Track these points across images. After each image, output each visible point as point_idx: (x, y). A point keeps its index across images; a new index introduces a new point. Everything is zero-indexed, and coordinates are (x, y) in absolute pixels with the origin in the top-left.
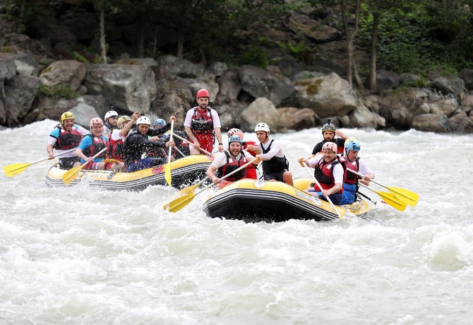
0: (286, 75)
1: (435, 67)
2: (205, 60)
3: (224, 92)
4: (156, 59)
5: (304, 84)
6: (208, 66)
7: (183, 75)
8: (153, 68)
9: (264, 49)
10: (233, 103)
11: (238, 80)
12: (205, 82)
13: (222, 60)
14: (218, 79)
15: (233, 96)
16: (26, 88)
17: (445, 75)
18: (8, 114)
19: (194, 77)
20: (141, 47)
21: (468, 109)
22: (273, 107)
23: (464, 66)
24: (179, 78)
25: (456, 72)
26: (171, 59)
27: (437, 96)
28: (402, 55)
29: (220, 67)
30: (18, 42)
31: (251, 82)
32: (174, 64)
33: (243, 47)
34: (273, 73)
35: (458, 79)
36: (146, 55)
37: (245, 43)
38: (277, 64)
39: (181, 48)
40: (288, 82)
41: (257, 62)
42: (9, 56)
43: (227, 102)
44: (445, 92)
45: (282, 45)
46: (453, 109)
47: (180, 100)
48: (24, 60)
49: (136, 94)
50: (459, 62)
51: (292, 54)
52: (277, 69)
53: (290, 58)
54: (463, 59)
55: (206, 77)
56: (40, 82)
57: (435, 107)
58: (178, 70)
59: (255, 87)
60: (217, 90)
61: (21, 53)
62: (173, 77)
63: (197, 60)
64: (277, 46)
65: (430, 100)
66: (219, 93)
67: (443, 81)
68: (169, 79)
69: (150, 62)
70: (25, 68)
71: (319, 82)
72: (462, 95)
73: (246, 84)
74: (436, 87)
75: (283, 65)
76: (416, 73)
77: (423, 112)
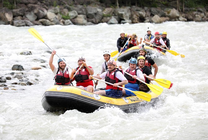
0: (162, 9)
1: (199, 6)
2: (142, 6)
3: (147, 14)
4: (130, 7)
5: (166, 11)
6: (143, 8)
7: (137, 10)
8: (130, 9)
9: (157, 3)
10: (149, 17)
11: (150, 11)
12: (142, 12)
13: (146, 6)
14: (145, 11)
15: (149, 15)
16: (100, 15)
17: (201, 8)
18: (96, 21)
19: (139, 10)
20: (127, 4)
21: (207, 16)
22: (159, 17)
23: (206, 6)
24: (136, 11)
25: (204, 7)
26: (134, 6)
27: (199, 13)
28: (190, 3)
29: (146, 8)
30: (98, 4)
31: (153, 11)
32: (135, 8)
33: (151, 3)
34: (159, 9)
35: (204, 9)
36: (128, 6)
37: (152, 2)
38: (160, 7)
39: (136, 4)
40: (163, 11)
41: (155, 6)
42: (96, 7)
43: (148, 16)
44: (201, 12)
45: (161, 2)
46: (203, 16)
47: (136, 16)
48: (99, 8)
49: (126, 15)
50: (204, 4)
51: (163, 4)
52: (160, 8)
53: (163, 5)
54: (205, 4)
55: (143, 10)
56: (103, 13)
57: (199, 16)
58: (136, 9)
59: (154, 13)
60: (145, 14)
61: (98, 7)
62: (134, 11)
63: (140, 7)
64: (160, 2)
65: (197, 14)
66: (146, 15)
67: (201, 9)
68: (134, 12)
69: (129, 7)
70: (100, 10)
71: (170, 11)
72: (205, 13)
73: (153, 12)
74: (199, 11)
75: (161, 7)
76: (194, 8)
77: (196, 17)
